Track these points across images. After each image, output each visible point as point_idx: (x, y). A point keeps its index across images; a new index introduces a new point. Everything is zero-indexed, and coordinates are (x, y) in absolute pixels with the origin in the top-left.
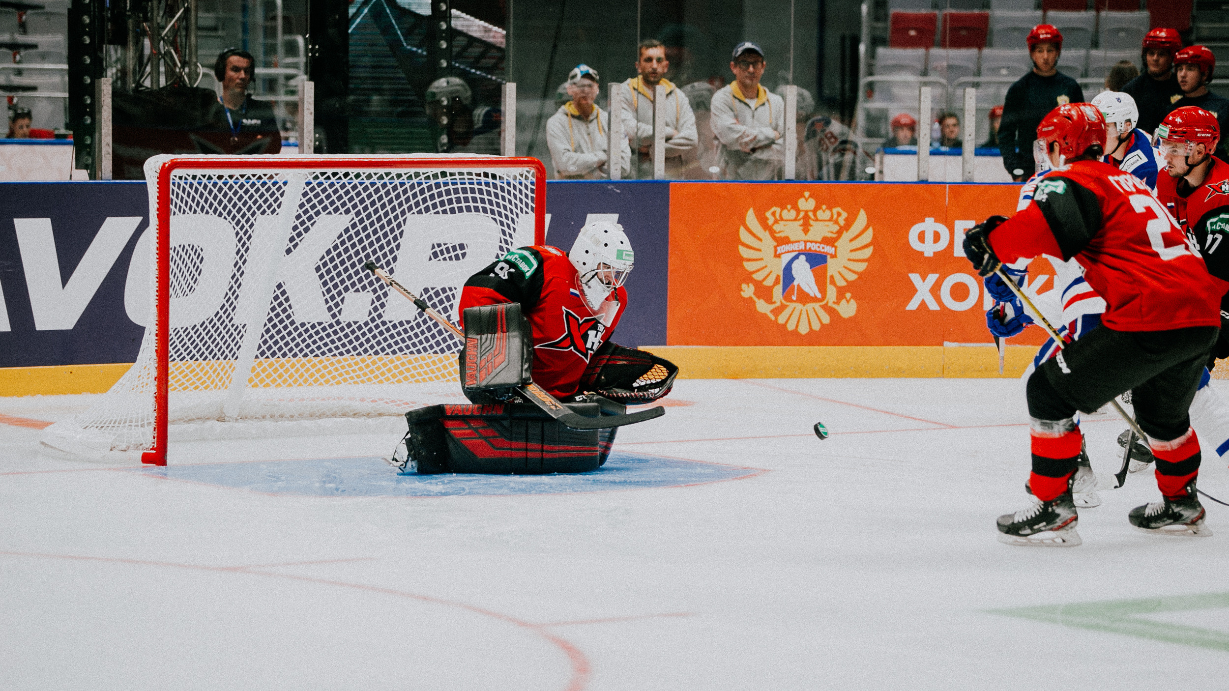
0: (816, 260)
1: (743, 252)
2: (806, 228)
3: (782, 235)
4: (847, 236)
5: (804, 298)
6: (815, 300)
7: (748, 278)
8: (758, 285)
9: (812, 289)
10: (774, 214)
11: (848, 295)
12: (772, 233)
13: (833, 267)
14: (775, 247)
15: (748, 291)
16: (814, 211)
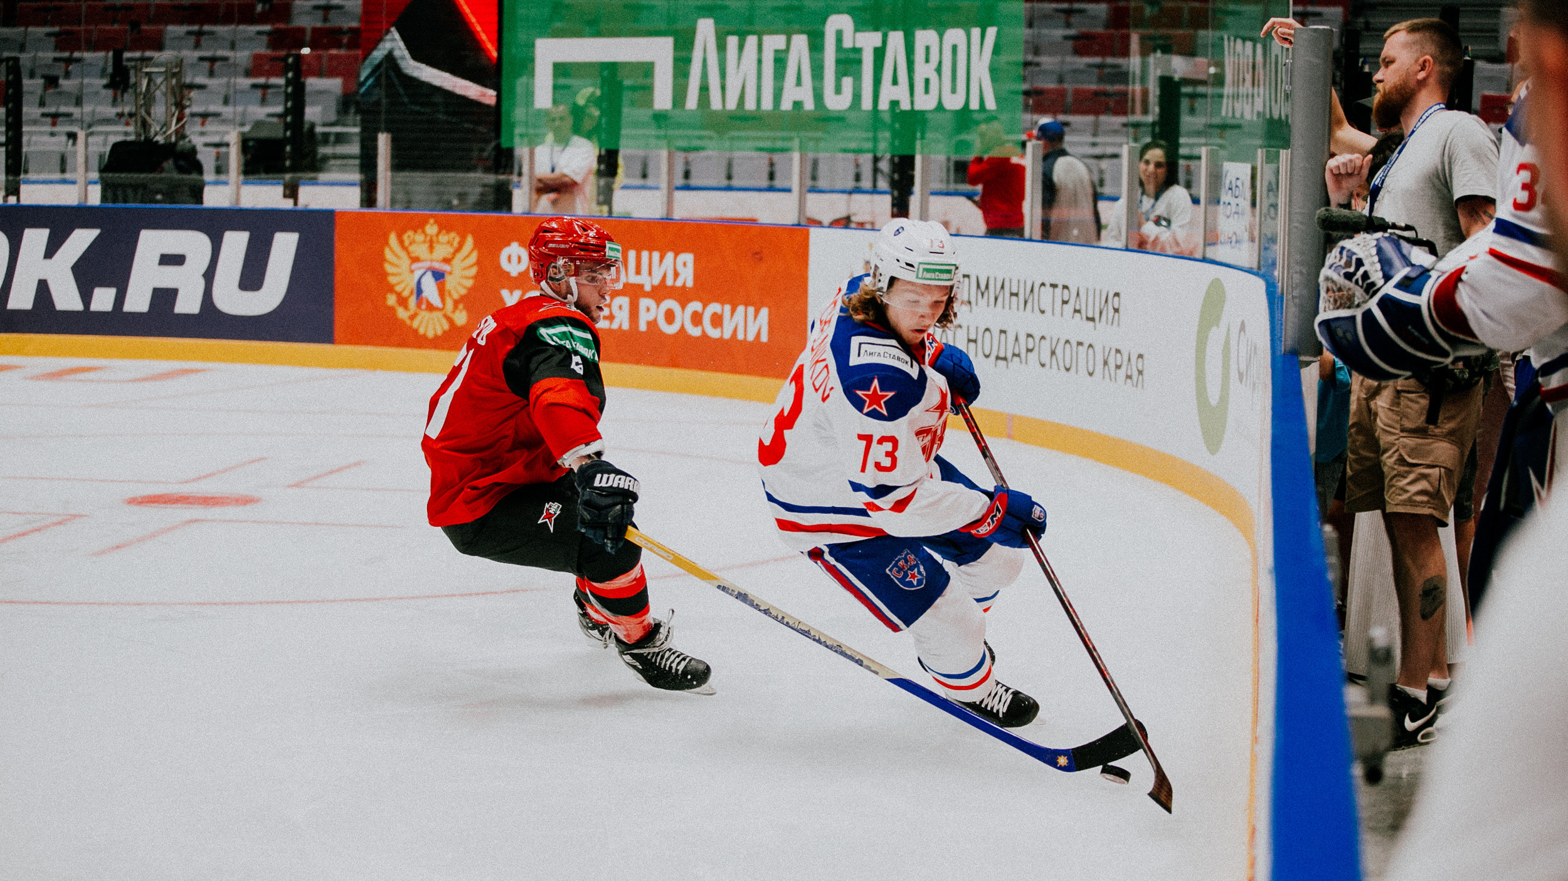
0: (439, 276)
1: (388, 268)
2: (431, 248)
3: (413, 255)
4: (460, 256)
5: (431, 308)
6: (437, 309)
7: (391, 289)
8: (399, 295)
9: (436, 301)
10: (409, 237)
11: (461, 306)
12: (408, 253)
13: (450, 282)
14: (411, 265)
15: (391, 300)
16: (437, 235)
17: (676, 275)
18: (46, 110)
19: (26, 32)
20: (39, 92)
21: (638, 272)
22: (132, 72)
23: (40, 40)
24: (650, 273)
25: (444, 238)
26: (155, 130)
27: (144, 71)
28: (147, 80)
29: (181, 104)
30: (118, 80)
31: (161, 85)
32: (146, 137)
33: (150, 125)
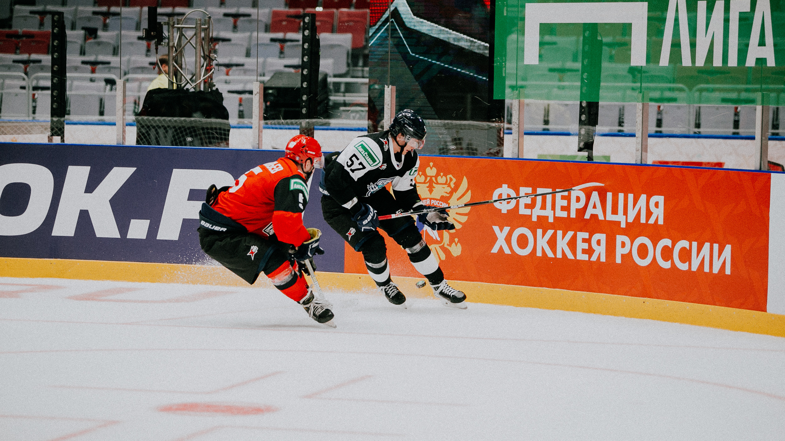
4: (456, 195)
11: (457, 240)
16: (436, 177)
17: (649, 214)
18: (85, 59)
21: (615, 211)
22: (165, 28)
24: (625, 213)
25: (442, 180)
26: (186, 80)
27: (175, 26)
28: (178, 34)
29: (209, 56)
30: (152, 33)
31: (191, 39)
32: (178, 85)
33: (182, 74)
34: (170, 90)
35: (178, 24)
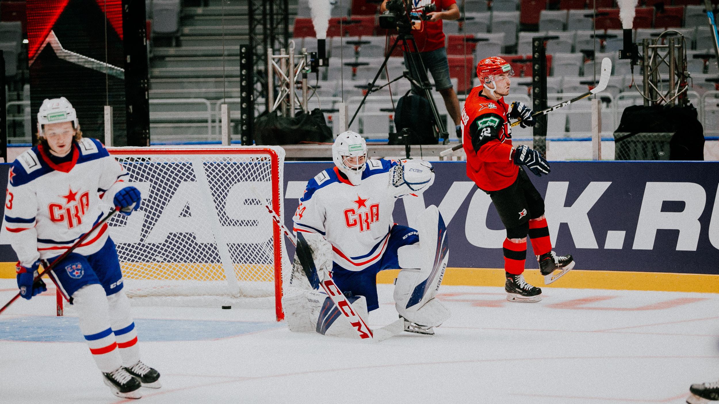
18: (583, 79)
19: (568, 15)
20: (579, 63)
22: (640, 48)
23: (580, 21)
26: (661, 97)
27: (650, 46)
28: (653, 54)
29: (683, 74)
30: (628, 54)
31: (665, 58)
32: (653, 102)
33: (657, 92)
34: (646, 107)
35: (652, 44)
